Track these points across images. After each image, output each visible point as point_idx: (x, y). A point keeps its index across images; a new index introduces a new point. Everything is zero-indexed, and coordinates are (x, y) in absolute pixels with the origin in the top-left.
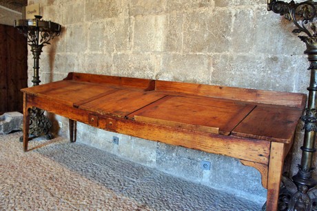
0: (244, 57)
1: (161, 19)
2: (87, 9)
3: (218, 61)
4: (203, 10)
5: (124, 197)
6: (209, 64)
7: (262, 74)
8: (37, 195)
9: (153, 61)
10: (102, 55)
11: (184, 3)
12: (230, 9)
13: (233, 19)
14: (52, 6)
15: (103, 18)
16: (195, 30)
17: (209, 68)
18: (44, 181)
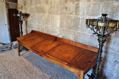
0: (84, 33)
1: (59, 17)
2: (36, 9)
3: (76, 33)
4: (71, 15)
5: (46, 75)
6: (73, 34)
7: (89, 40)
8: (21, 73)
9: (56, 30)
10: (41, 26)
11: (65, 12)
12: (80, 16)
13: (81, 20)
14: (25, 6)
15: (41, 13)
16: (69, 22)
17: (73, 35)
18: (24, 68)
